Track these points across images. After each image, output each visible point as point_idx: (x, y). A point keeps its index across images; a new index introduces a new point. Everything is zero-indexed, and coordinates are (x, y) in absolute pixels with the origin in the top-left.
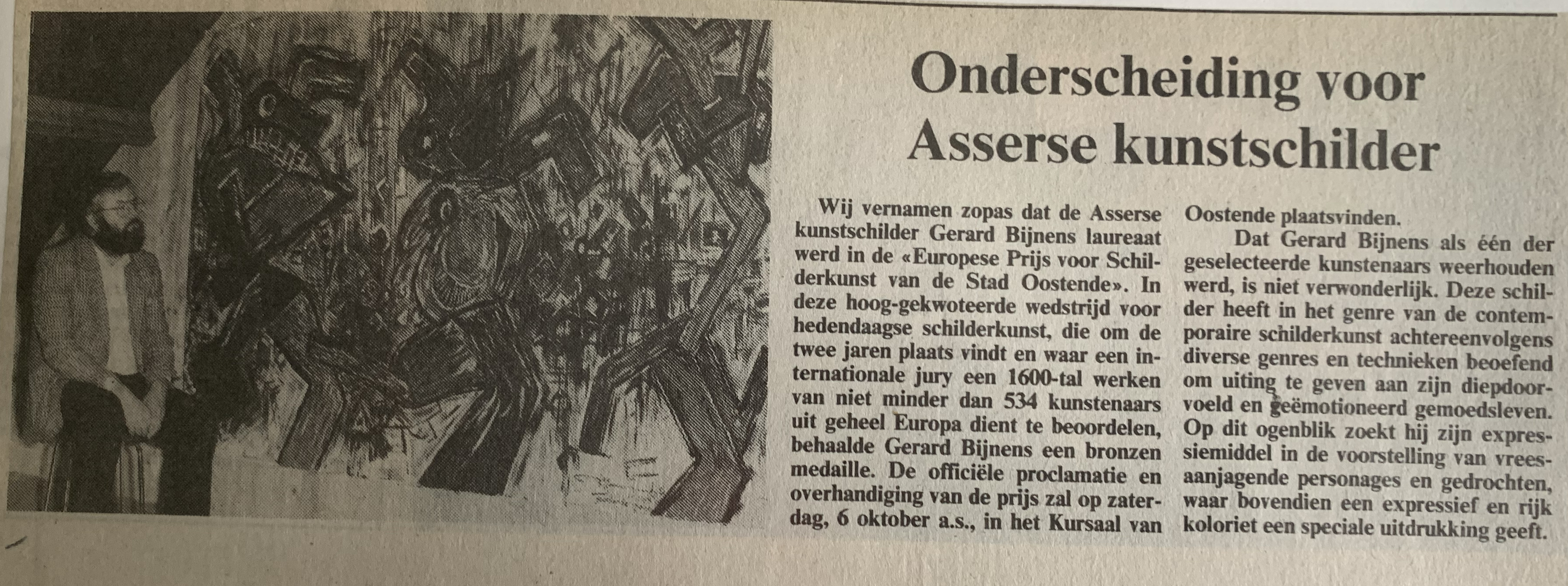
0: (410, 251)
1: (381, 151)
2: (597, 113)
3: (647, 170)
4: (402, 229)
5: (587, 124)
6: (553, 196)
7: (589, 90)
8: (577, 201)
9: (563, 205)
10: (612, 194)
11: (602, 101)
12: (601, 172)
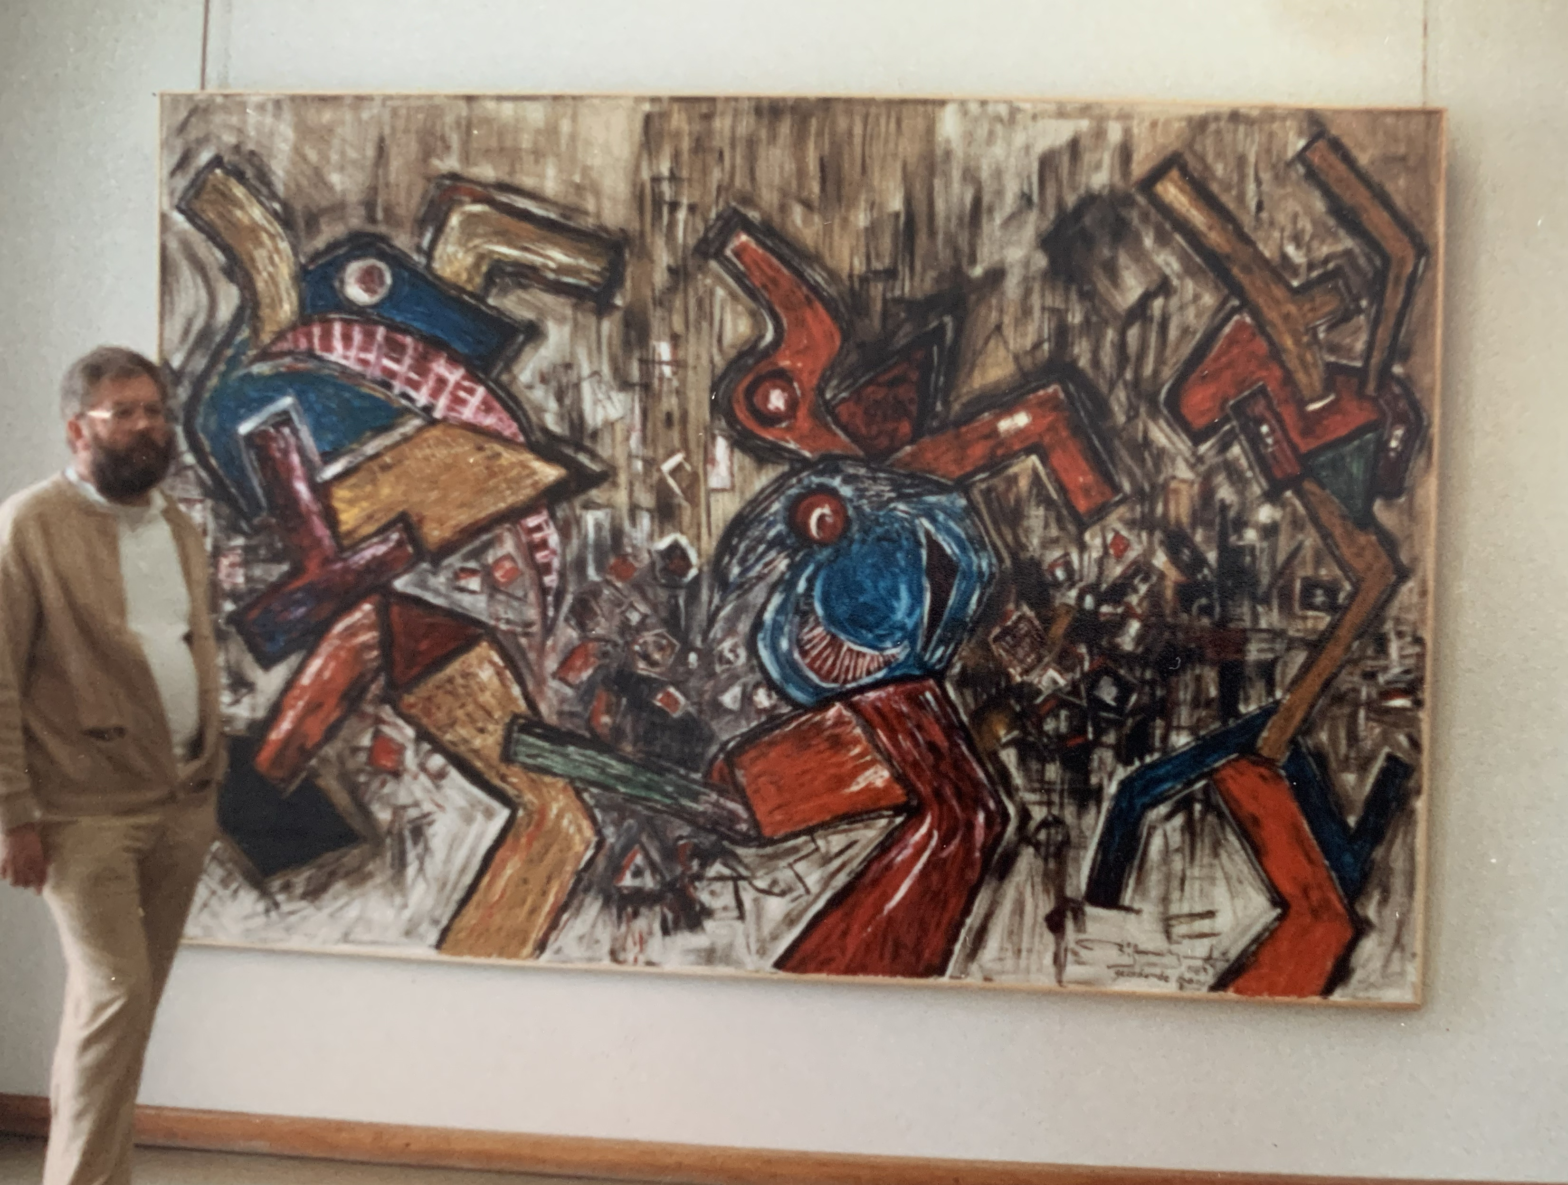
0: (744, 587)
1: (670, 403)
2: (1121, 394)
3: (1207, 493)
4: (726, 546)
5: (1102, 408)
6: (1036, 516)
7: (1107, 357)
8: (1082, 527)
9: (1054, 532)
10: (1146, 523)
11: (1129, 375)
12: (1127, 487)
